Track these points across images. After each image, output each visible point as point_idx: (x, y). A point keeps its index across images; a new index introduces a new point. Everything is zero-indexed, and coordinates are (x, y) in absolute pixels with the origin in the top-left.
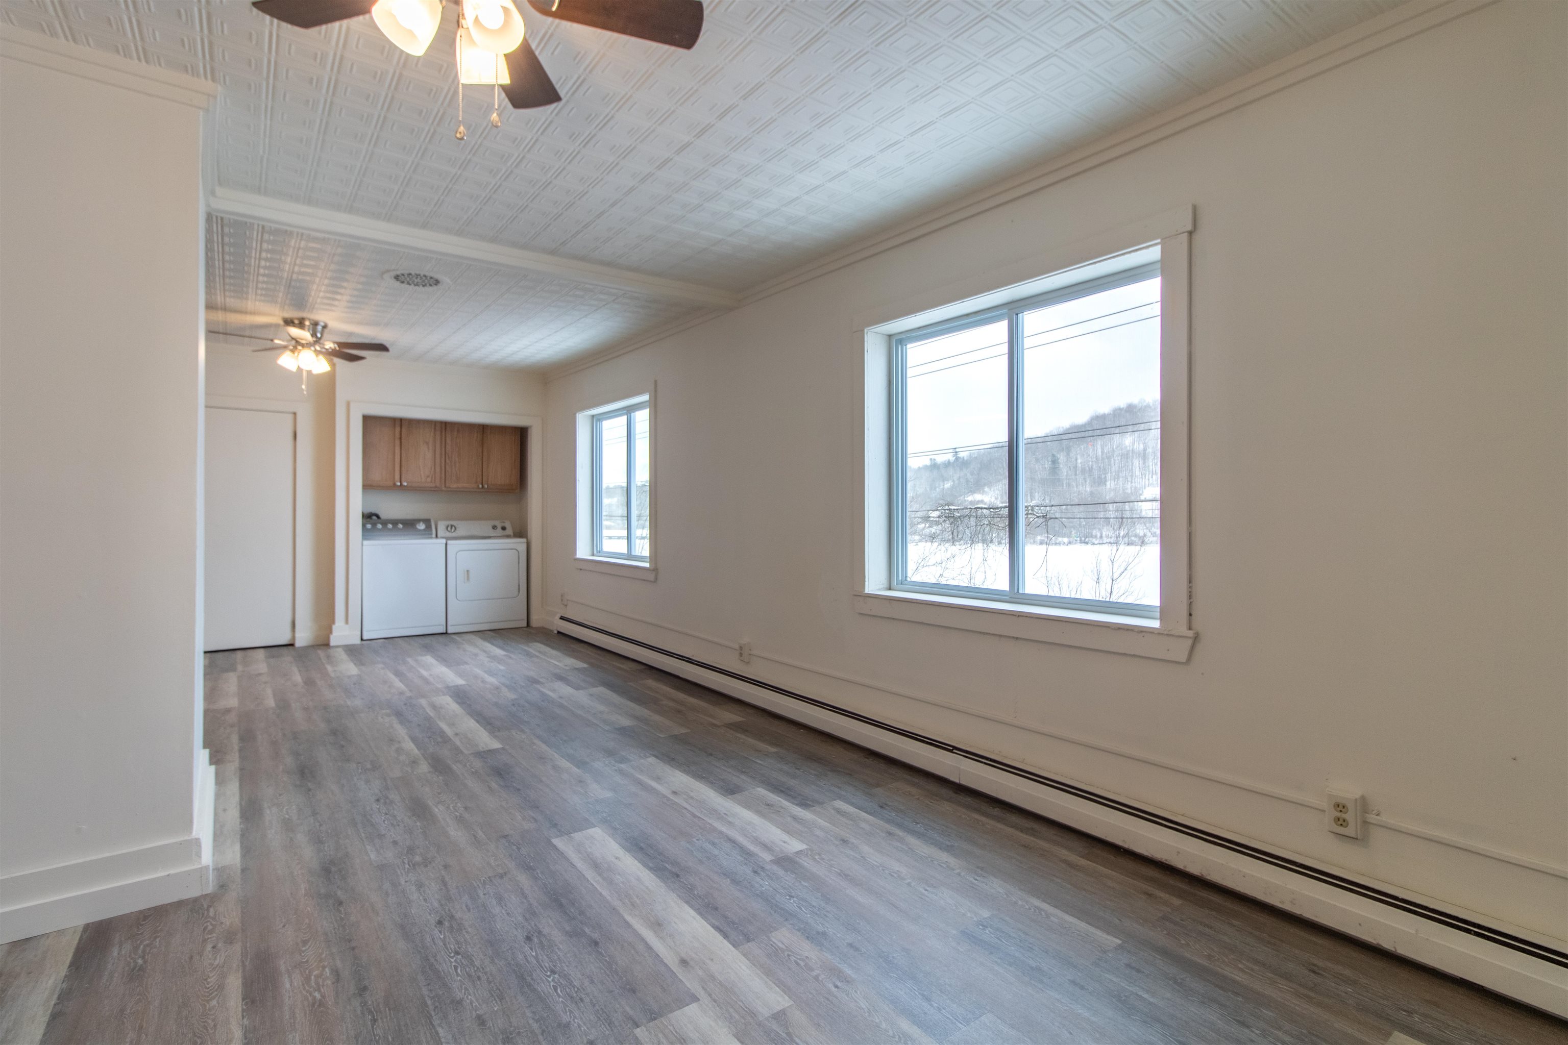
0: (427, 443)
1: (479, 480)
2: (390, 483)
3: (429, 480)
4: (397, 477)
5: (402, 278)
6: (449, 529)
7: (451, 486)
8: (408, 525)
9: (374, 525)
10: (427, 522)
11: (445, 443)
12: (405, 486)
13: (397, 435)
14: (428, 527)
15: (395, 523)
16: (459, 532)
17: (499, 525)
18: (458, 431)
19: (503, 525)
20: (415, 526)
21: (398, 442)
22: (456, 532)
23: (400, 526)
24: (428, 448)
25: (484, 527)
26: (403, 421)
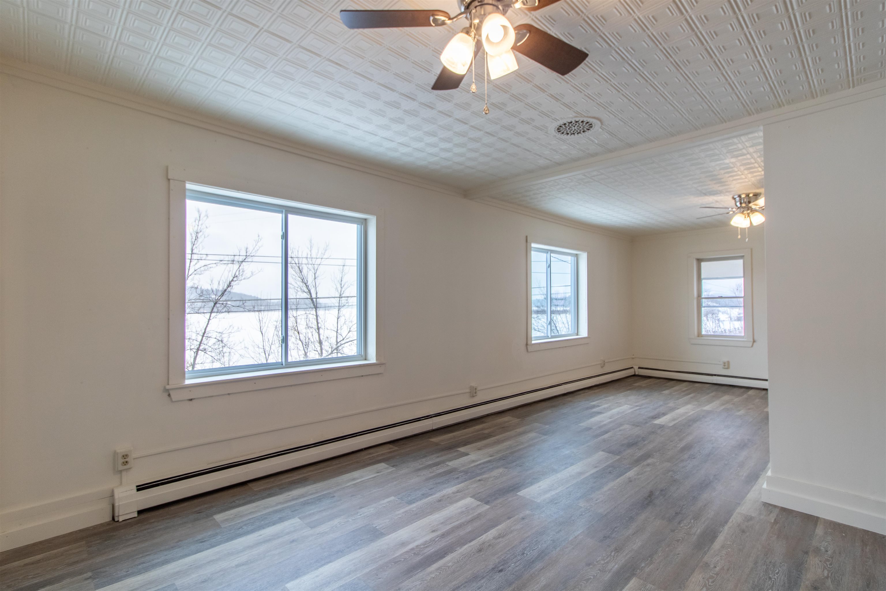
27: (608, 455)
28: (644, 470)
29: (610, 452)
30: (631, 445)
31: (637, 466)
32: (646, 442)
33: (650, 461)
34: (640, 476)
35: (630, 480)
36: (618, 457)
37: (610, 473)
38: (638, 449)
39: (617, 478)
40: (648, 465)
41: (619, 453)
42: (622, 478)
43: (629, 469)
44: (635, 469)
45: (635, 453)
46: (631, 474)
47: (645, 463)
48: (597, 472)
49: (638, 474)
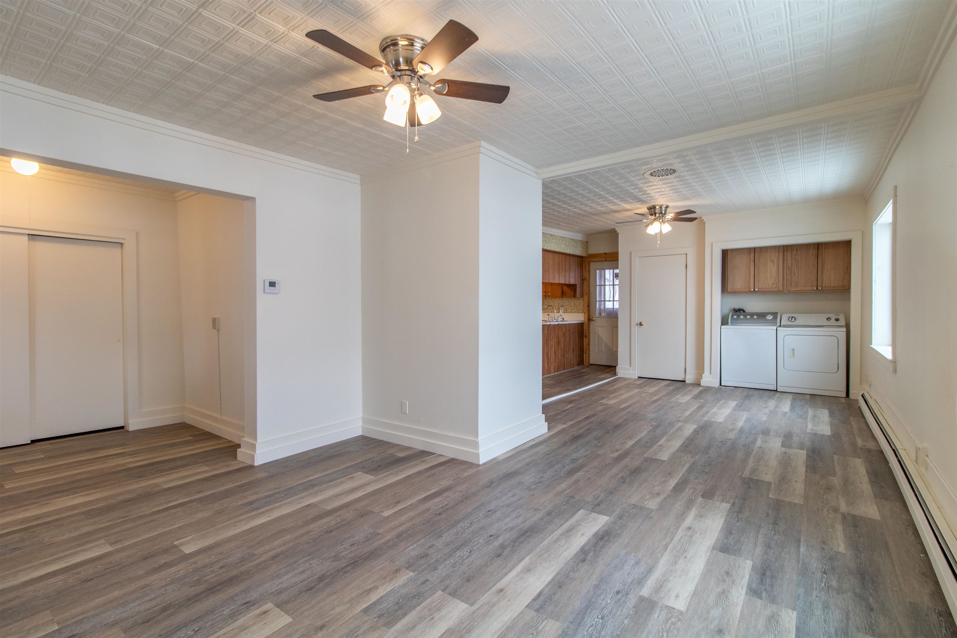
0: (773, 262)
1: (815, 284)
2: (747, 290)
3: (774, 286)
4: (752, 285)
5: (654, 174)
6: (790, 320)
7: (791, 290)
8: (761, 317)
9: (739, 316)
10: (775, 314)
11: (787, 260)
12: (756, 291)
13: (752, 259)
14: (775, 318)
15: (752, 315)
16: (798, 322)
17: (833, 317)
18: (797, 250)
19: (837, 317)
20: (766, 317)
21: (752, 263)
22: (796, 321)
23: (755, 317)
24: (774, 265)
25: (821, 319)
26: (756, 249)
27: (656, 457)
28: (620, 446)
29: (656, 460)
30: (636, 472)
31: (626, 450)
32: (620, 475)
33: (616, 454)
34: (623, 441)
35: (630, 438)
36: (646, 455)
37: (647, 442)
38: (628, 466)
39: (640, 439)
40: (617, 451)
41: (646, 460)
42: (636, 440)
43: (633, 446)
44: (628, 447)
45: (631, 461)
46: (630, 443)
47: (620, 452)
48: (657, 442)
49: (625, 443)
